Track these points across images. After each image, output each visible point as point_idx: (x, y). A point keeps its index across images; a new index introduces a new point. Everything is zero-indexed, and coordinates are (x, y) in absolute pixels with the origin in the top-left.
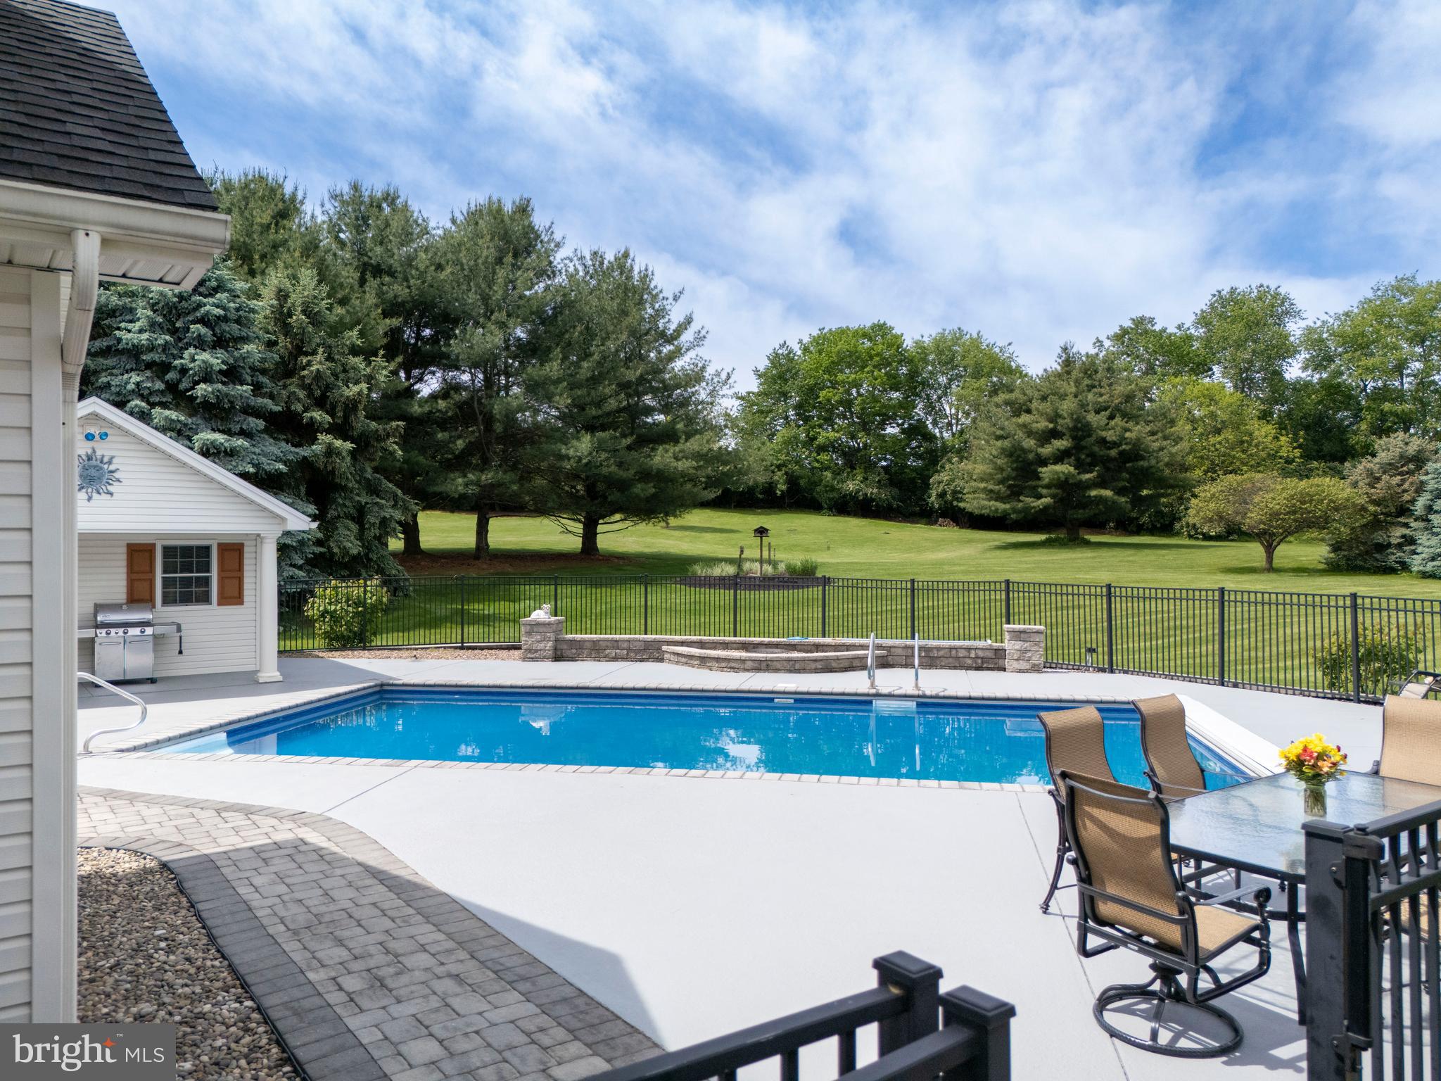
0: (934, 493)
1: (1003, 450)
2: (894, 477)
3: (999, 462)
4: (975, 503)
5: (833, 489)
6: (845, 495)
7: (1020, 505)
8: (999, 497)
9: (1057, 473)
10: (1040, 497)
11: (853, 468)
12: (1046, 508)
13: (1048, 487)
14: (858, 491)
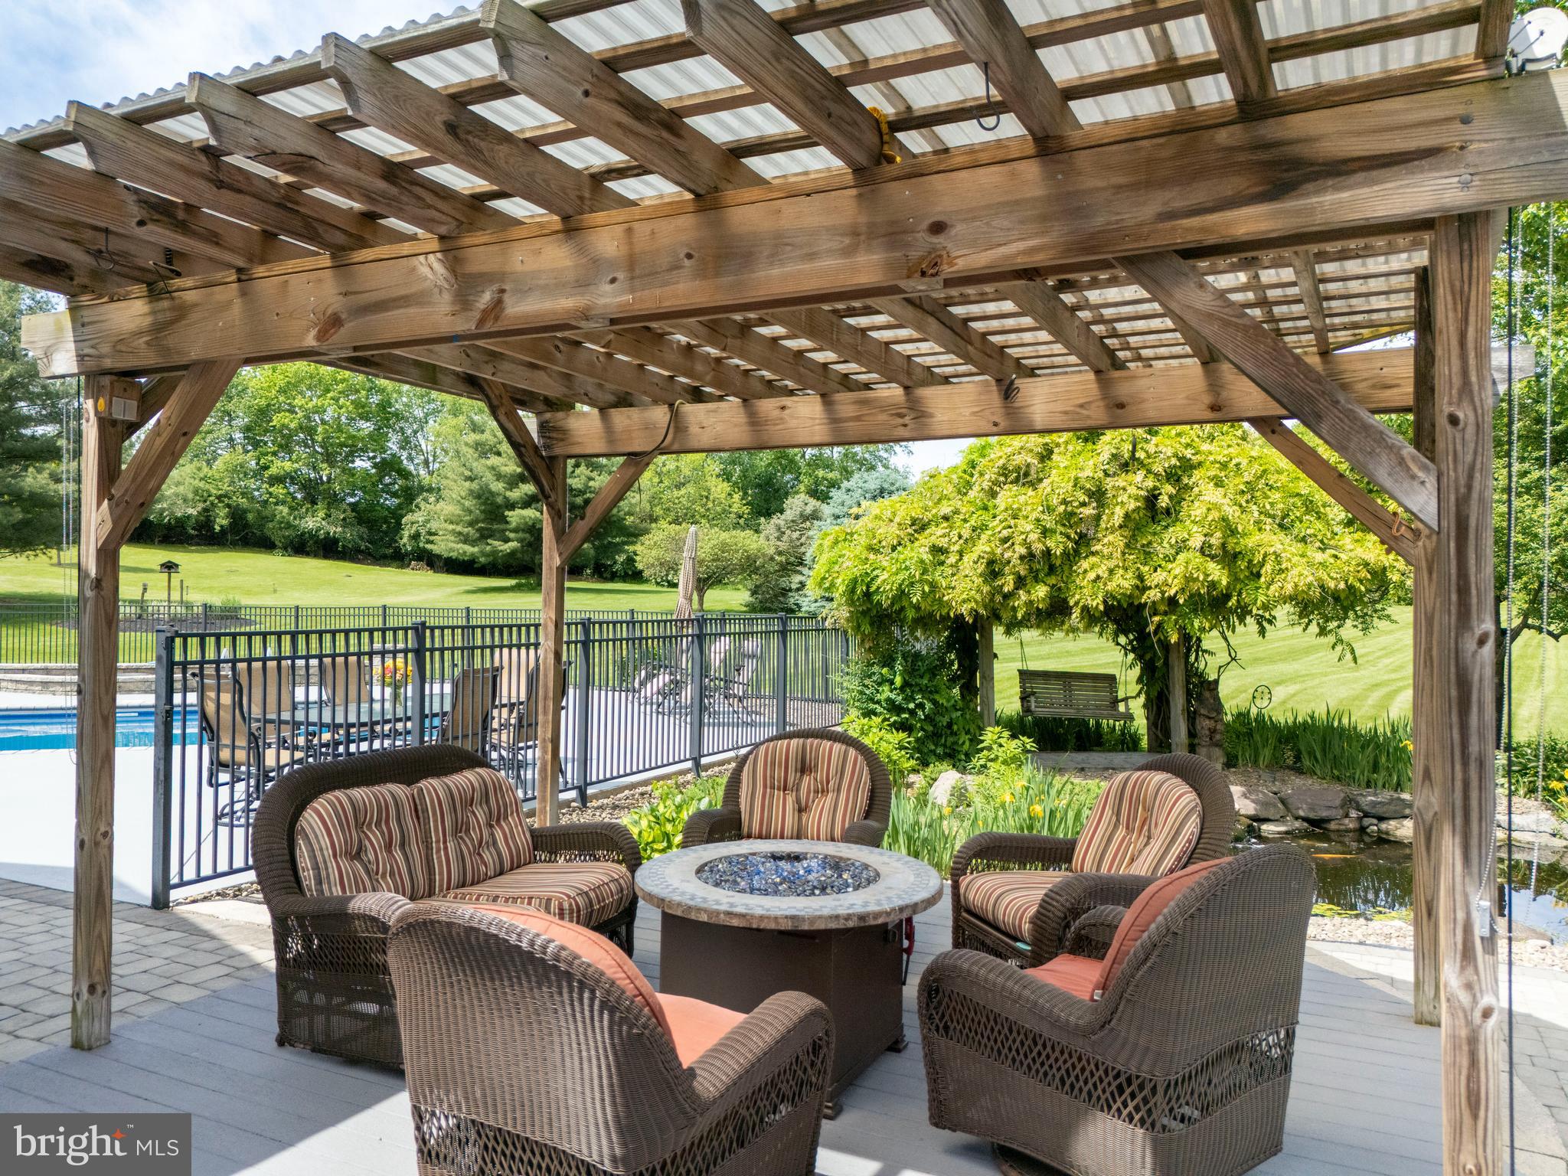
0: (406, 534)
1: (471, 492)
2: (363, 516)
3: (467, 503)
4: (445, 545)
5: (289, 526)
6: (303, 534)
7: (488, 548)
8: (466, 540)
9: (524, 518)
10: (507, 540)
11: (314, 502)
12: (513, 553)
13: (515, 530)
14: (318, 529)
